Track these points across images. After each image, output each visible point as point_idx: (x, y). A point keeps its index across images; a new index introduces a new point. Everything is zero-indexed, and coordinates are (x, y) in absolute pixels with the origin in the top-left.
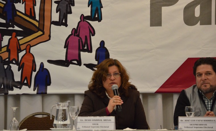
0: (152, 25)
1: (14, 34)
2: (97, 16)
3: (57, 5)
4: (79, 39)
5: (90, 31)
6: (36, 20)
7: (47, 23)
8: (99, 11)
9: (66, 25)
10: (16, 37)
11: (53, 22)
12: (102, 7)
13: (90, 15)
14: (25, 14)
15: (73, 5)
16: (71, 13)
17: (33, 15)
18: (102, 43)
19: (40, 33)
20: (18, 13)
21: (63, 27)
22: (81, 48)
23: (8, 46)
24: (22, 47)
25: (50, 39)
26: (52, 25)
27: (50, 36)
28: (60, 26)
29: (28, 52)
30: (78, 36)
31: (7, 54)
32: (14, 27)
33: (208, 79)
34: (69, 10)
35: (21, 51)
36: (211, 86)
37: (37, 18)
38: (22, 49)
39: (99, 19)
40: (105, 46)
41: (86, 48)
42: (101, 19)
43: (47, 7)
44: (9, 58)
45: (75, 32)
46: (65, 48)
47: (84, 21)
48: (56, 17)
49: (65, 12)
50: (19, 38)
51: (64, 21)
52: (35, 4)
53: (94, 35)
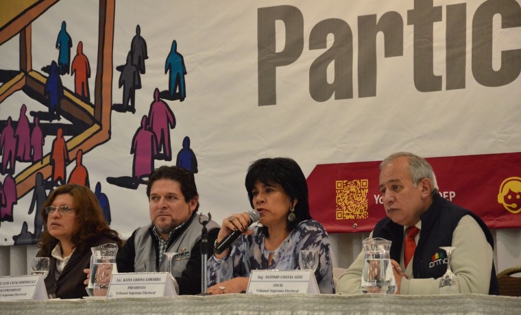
0: (261, 103)
1: (60, 131)
2: (178, 91)
3: (120, 73)
4: (152, 136)
5: (169, 121)
6: (91, 104)
7: (106, 108)
8: (182, 81)
9: (133, 110)
10: (62, 137)
11: (115, 105)
12: (186, 73)
13: (167, 89)
14: (75, 95)
15: (143, 72)
16: (139, 87)
17: (86, 95)
18: (187, 141)
19: (96, 127)
20: (66, 93)
21: (128, 113)
22: (155, 153)
23: (51, 154)
24: (72, 155)
25: (110, 138)
26: (113, 112)
27: (110, 133)
28: (125, 112)
29: (80, 164)
30: (151, 130)
31: (50, 167)
32: (59, 119)
33: (169, 207)
34: (137, 83)
35: (70, 162)
36: (173, 220)
37: (92, 100)
38: (71, 159)
39: (181, 96)
40: (191, 147)
41: (162, 152)
42: (185, 96)
43: (105, 79)
44: (52, 176)
45: (147, 122)
46: (131, 153)
47: (159, 100)
48: (118, 96)
49: (132, 86)
50: (67, 138)
51: (130, 104)
52: (88, 75)
53: (173, 127)
